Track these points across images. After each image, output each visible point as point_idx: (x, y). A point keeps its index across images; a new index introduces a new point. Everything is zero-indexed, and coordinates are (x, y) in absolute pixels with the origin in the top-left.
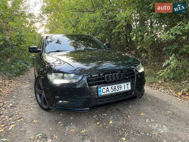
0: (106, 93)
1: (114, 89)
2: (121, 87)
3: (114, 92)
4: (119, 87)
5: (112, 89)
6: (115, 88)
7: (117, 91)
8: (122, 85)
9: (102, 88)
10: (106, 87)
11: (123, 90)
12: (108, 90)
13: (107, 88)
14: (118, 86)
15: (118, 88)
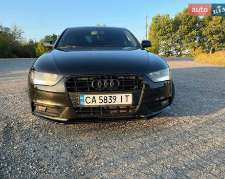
0: (90, 104)
1: (103, 100)
2: (115, 99)
3: (103, 104)
4: (112, 99)
5: (100, 99)
6: (105, 98)
7: (108, 104)
8: (118, 96)
9: (86, 96)
10: (91, 96)
11: (118, 102)
12: (94, 100)
13: (94, 97)
14: (111, 97)
15: (110, 99)
